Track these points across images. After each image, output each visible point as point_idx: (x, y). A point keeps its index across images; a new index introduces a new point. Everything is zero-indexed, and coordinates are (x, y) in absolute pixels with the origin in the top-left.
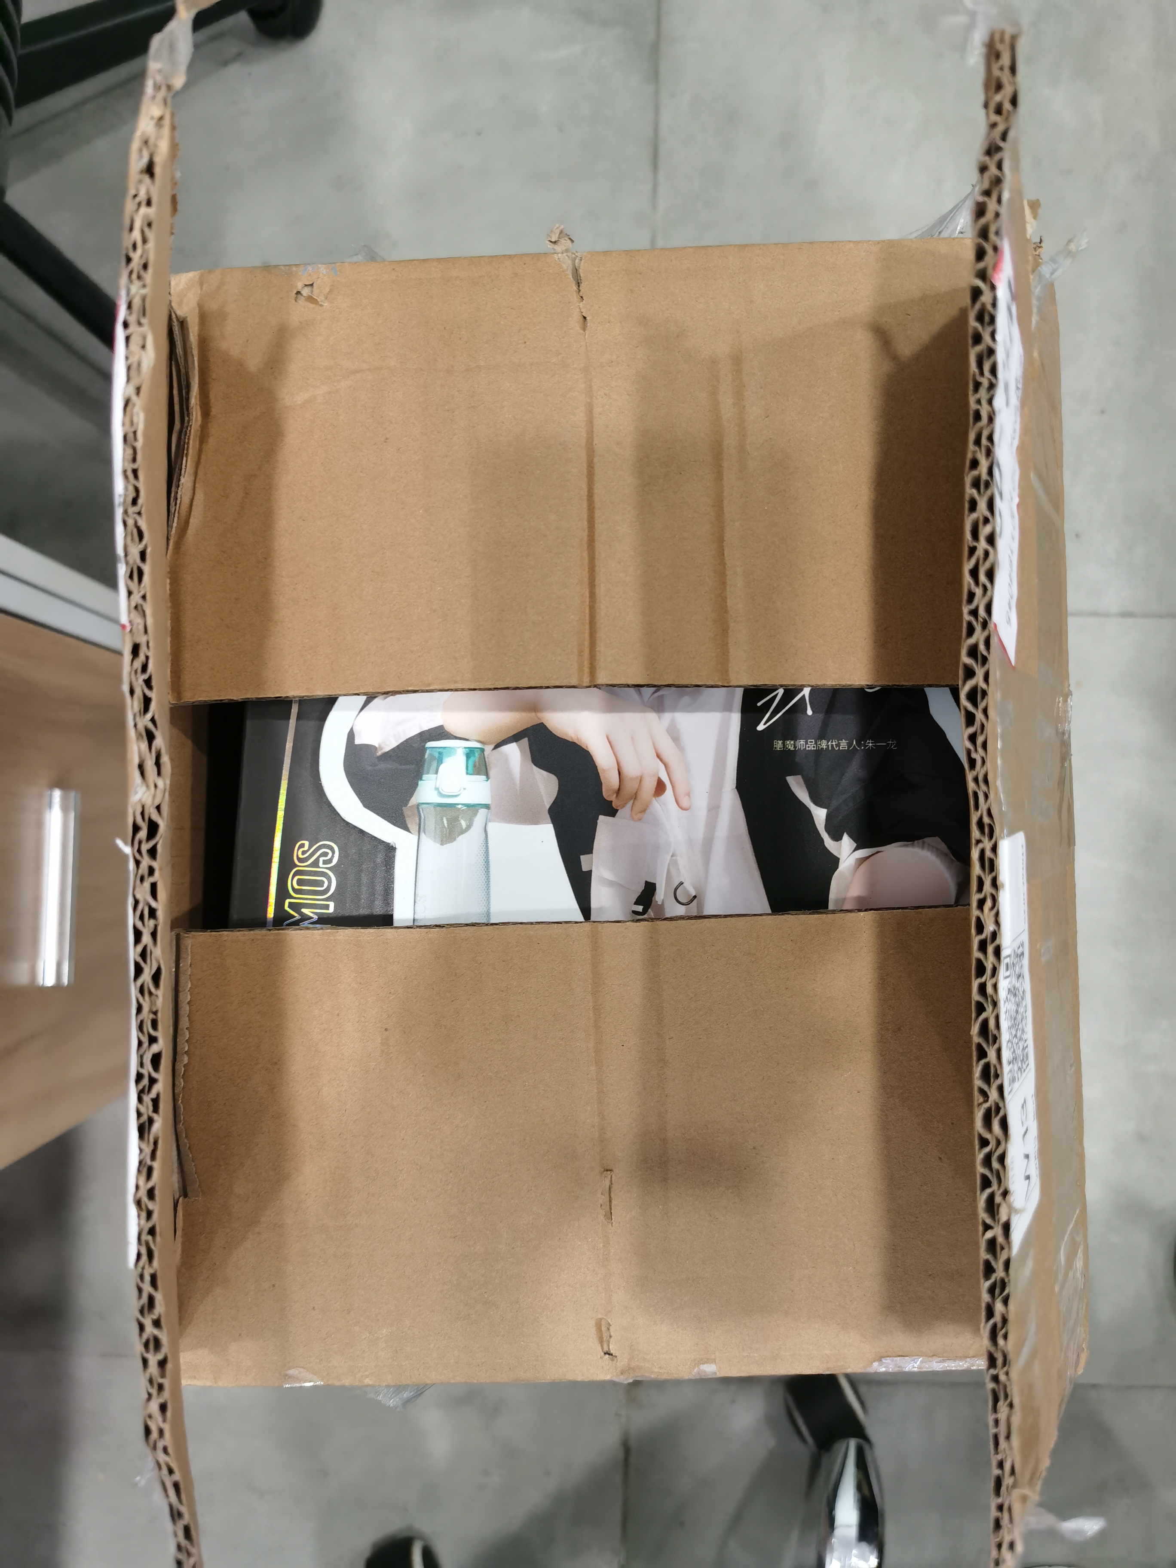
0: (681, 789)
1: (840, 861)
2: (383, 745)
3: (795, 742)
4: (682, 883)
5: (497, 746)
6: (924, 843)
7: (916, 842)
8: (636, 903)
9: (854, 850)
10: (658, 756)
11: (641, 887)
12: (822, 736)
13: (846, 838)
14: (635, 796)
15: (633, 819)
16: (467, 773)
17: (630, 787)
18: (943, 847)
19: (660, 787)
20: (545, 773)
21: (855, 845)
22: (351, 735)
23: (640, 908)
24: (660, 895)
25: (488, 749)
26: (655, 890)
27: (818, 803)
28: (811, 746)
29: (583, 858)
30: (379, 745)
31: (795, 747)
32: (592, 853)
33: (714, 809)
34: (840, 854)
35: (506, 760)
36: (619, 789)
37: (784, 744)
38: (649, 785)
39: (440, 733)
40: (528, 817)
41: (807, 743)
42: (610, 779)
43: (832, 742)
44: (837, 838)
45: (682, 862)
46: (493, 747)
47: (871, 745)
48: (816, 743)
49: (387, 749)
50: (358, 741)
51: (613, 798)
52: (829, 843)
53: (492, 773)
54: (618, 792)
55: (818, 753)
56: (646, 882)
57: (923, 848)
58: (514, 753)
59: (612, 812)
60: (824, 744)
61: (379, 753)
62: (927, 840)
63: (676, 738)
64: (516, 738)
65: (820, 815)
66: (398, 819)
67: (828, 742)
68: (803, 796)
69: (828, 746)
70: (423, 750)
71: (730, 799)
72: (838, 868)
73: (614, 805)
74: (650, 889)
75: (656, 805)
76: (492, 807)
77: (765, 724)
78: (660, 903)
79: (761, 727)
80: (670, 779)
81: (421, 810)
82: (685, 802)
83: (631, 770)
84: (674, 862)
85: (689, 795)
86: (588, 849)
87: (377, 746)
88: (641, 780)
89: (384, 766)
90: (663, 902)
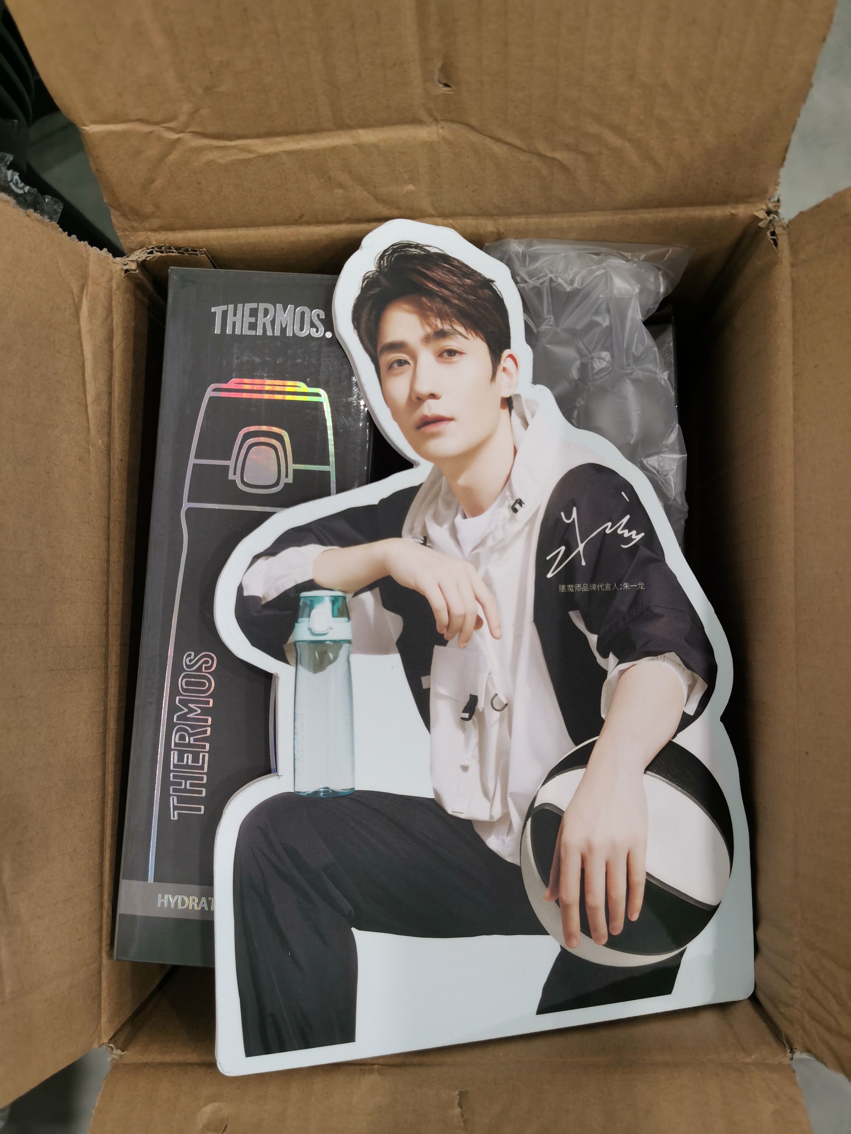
0: (494, 623)
1: (608, 672)
2: (266, 596)
3: (574, 586)
4: (496, 695)
5: (356, 594)
6: (664, 656)
7: (659, 656)
8: (465, 711)
9: (618, 664)
10: (477, 599)
11: (467, 699)
12: (592, 581)
13: (611, 656)
14: (461, 630)
15: (459, 647)
16: (333, 616)
17: (457, 623)
18: (677, 659)
19: (479, 622)
20: (392, 614)
21: (618, 660)
22: (240, 589)
23: (467, 715)
24: (481, 705)
25: (349, 597)
26: (477, 700)
27: (592, 631)
28: (585, 588)
29: (424, 679)
30: (263, 596)
31: (574, 589)
32: (429, 674)
33: (518, 637)
34: (608, 667)
35: (362, 604)
36: (449, 625)
37: (566, 587)
38: (471, 621)
39: (311, 585)
40: (381, 649)
41: (582, 586)
42: (442, 617)
43: (600, 585)
44: (605, 656)
45: (496, 678)
46: (352, 595)
47: (626, 586)
48: (589, 586)
49: (270, 599)
50: (246, 593)
51: (444, 632)
52: (600, 660)
53: (352, 615)
54: (448, 627)
55: (591, 593)
56: (471, 695)
57: (664, 661)
58: (369, 599)
59: (443, 642)
60: (594, 587)
61: (263, 602)
62: (667, 654)
63: (489, 585)
64: (370, 587)
65: (593, 639)
66: (280, 655)
67: (597, 586)
68: (581, 626)
69: (597, 588)
70: (298, 599)
71: (530, 631)
72: (606, 678)
73: (445, 637)
74: (473, 700)
75: (476, 636)
76: (353, 642)
77: (553, 573)
78: (481, 710)
79: (550, 575)
80: (486, 616)
81: (297, 646)
82: (497, 633)
83: (457, 610)
84: (490, 678)
85: (500, 627)
86: (427, 671)
87: (261, 597)
88: (464, 617)
89: (269, 612)
90: (483, 710)
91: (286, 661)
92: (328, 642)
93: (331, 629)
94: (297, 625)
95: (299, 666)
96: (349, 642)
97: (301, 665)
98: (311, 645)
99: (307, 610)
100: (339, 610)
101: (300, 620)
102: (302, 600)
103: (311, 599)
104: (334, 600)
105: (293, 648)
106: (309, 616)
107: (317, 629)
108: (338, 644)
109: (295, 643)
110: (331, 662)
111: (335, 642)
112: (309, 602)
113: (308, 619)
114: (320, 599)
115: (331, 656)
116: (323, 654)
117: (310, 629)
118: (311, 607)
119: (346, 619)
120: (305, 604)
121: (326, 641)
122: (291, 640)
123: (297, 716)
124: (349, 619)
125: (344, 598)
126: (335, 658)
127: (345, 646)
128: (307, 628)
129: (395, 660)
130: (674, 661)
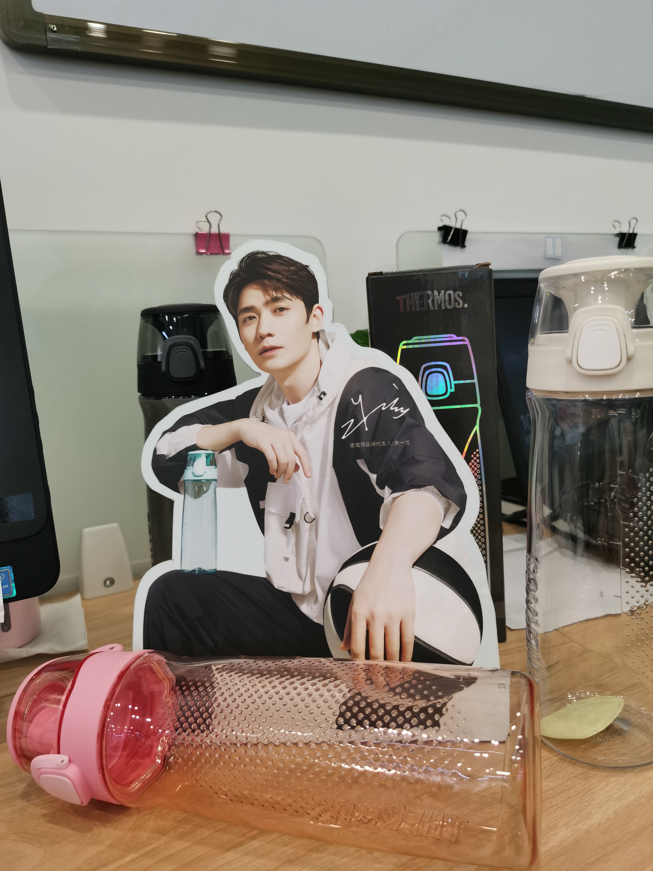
0: (307, 468)
1: (384, 499)
2: (169, 454)
3: (360, 444)
4: (308, 513)
5: (221, 452)
6: (426, 489)
7: (422, 488)
8: (286, 523)
9: (391, 494)
10: (296, 453)
11: (288, 515)
12: (373, 440)
13: (387, 488)
14: (285, 472)
15: (284, 483)
16: (207, 465)
17: (282, 468)
18: (436, 490)
19: (297, 468)
20: (243, 463)
21: (391, 491)
22: (155, 451)
23: (288, 525)
24: (297, 519)
25: (216, 454)
26: (295, 516)
27: (373, 472)
28: (368, 445)
29: (261, 503)
30: (167, 454)
31: (360, 446)
32: (265, 500)
33: (322, 476)
34: (384, 496)
35: (224, 458)
36: (277, 469)
37: (355, 444)
38: (292, 467)
39: (194, 447)
40: (235, 485)
41: (366, 444)
42: (273, 465)
43: (378, 443)
44: (382, 488)
45: (308, 502)
46: (219, 452)
47: (397, 443)
48: (370, 444)
49: (171, 456)
50: (158, 453)
51: (275, 474)
52: (378, 490)
53: (218, 465)
54: (277, 471)
55: (371, 448)
56: (291, 512)
57: (426, 491)
58: (228, 454)
59: (274, 480)
60: (374, 444)
61: (167, 458)
62: (427, 487)
63: (303, 444)
64: (229, 448)
65: (373, 477)
66: (175, 488)
67: (376, 443)
68: (365, 468)
69: (376, 444)
70: (187, 455)
71: (330, 473)
72: (383, 502)
73: (275, 477)
74: (293, 516)
75: (295, 476)
76: (218, 480)
77: (345, 436)
78: (297, 522)
79: (344, 437)
80: (301, 463)
81: (186, 483)
82: (308, 474)
83: (283, 460)
84: (304, 502)
85: (310, 470)
86: (263, 499)
87: (166, 455)
88: (288, 464)
89: (170, 464)
90: (299, 522)
91: (179, 492)
92: (203, 481)
93: (205, 473)
94: (185, 470)
95: (186, 495)
96: (216, 480)
97: (187, 493)
98: (194, 482)
99: (192, 462)
100: (210, 461)
101: (187, 468)
102: (189, 456)
103: (195, 455)
104: (208, 456)
105: (183, 484)
106: (193, 466)
107: (197, 473)
108: (209, 481)
109: (184, 481)
110: (204, 493)
111: (207, 480)
112: (193, 458)
113: (192, 467)
114: (199, 455)
115: (205, 488)
116: (200, 488)
117: (193, 473)
118: (194, 460)
119: (214, 467)
120: (191, 459)
121: (202, 480)
122: (182, 479)
123: (184, 525)
124: (216, 467)
125: (214, 454)
126: (207, 490)
127: (214, 483)
128: (191, 472)
129: (243, 491)
130: (433, 492)
